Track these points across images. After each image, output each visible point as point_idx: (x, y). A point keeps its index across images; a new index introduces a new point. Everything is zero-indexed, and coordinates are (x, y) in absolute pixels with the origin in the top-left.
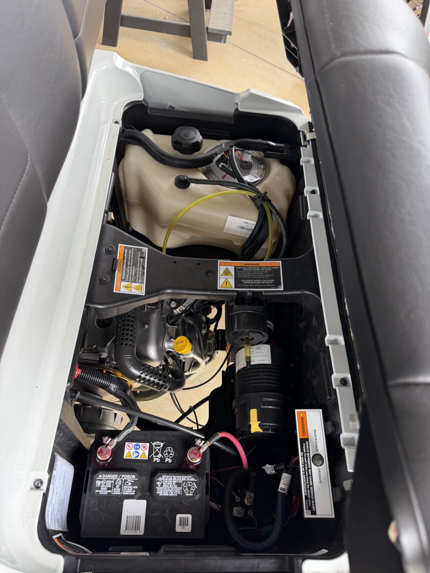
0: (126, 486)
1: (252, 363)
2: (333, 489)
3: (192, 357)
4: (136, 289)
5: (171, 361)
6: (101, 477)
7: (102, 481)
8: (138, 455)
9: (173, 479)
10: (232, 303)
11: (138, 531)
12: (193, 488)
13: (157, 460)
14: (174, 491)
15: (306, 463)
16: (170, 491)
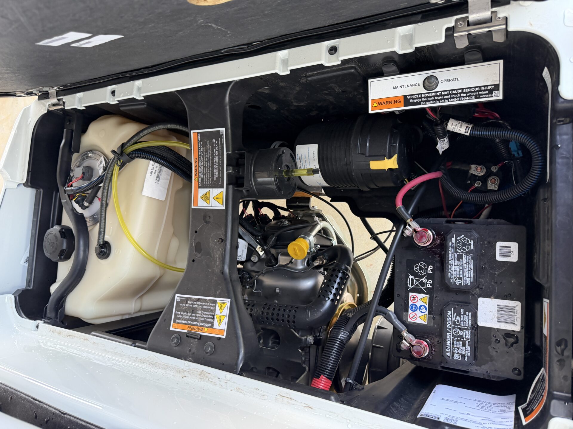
0: (460, 323)
1: (317, 167)
2: (466, 63)
3: (313, 238)
4: (223, 309)
5: (317, 261)
6: (449, 353)
7: (455, 352)
8: (423, 306)
9: (453, 265)
10: (244, 191)
11: (516, 309)
12: (464, 240)
13: (430, 284)
14: (467, 264)
15: (434, 98)
16: (467, 269)
